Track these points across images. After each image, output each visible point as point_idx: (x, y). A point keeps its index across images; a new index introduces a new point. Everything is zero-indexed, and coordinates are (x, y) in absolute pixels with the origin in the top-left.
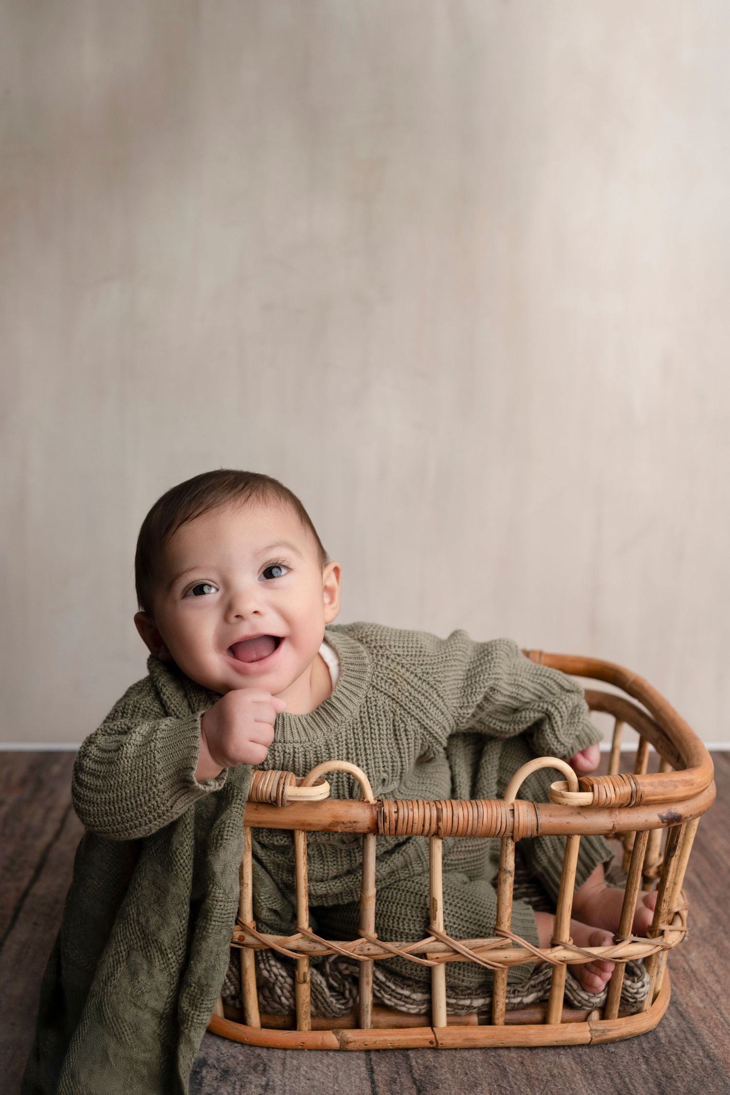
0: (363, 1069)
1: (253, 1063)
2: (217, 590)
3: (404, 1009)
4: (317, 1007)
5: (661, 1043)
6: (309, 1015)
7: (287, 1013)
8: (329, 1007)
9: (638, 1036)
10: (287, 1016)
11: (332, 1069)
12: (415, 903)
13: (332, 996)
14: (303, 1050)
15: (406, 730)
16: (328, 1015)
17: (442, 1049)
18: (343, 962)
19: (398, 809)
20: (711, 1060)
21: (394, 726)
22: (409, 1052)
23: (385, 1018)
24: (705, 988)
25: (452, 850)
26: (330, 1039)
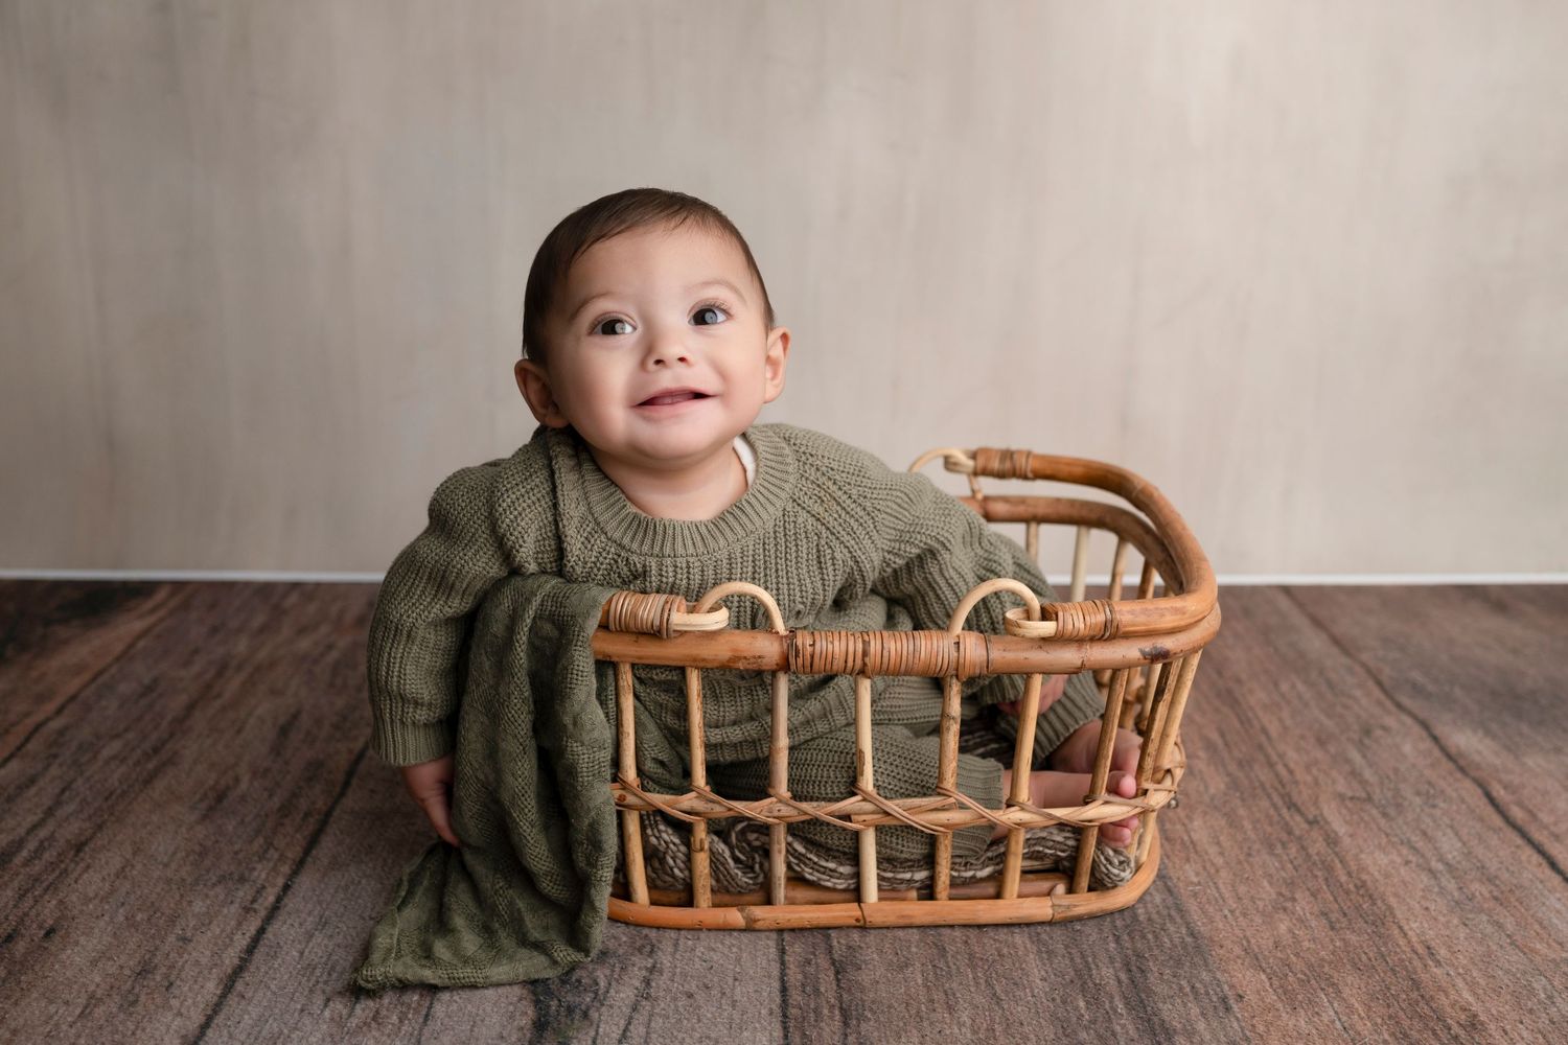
0: (773, 950)
1: (638, 944)
2: (635, 328)
3: (829, 884)
4: (718, 880)
5: (1138, 920)
6: (709, 889)
7: (681, 887)
8: (733, 880)
9: (1112, 913)
10: (683, 891)
11: (734, 950)
12: (839, 762)
13: (738, 868)
14: (701, 930)
15: (833, 558)
16: (731, 889)
17: (870, 928)
18: (753, 832)
19: (814, 641)
20: (1194, 937)
21: (818, 551)
22: (830, 932)
23: (801, 893)
24: (1204, 861)
25: (882, 697)
26: (735, 916)
